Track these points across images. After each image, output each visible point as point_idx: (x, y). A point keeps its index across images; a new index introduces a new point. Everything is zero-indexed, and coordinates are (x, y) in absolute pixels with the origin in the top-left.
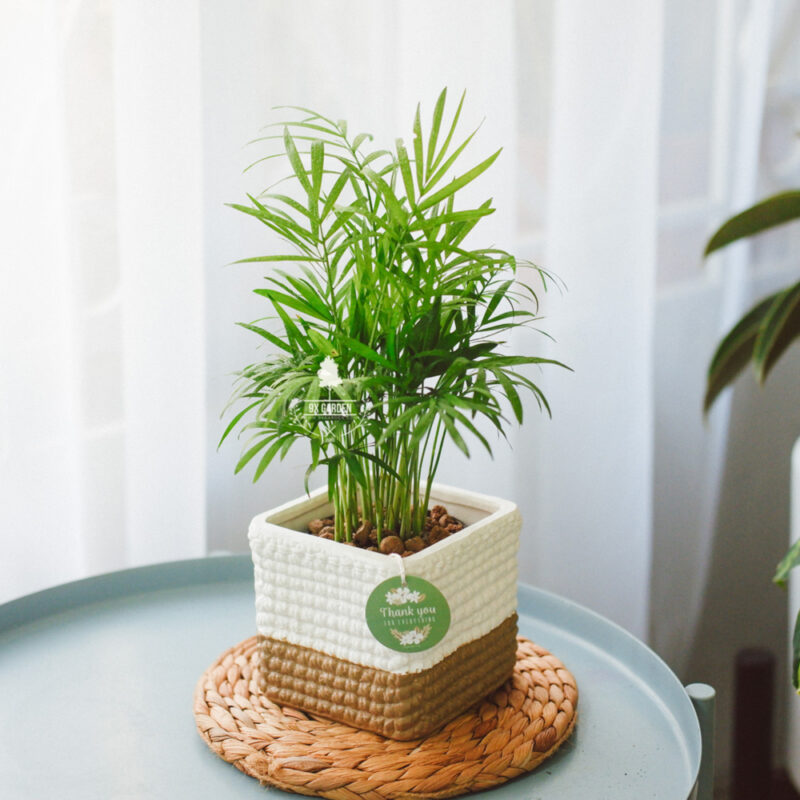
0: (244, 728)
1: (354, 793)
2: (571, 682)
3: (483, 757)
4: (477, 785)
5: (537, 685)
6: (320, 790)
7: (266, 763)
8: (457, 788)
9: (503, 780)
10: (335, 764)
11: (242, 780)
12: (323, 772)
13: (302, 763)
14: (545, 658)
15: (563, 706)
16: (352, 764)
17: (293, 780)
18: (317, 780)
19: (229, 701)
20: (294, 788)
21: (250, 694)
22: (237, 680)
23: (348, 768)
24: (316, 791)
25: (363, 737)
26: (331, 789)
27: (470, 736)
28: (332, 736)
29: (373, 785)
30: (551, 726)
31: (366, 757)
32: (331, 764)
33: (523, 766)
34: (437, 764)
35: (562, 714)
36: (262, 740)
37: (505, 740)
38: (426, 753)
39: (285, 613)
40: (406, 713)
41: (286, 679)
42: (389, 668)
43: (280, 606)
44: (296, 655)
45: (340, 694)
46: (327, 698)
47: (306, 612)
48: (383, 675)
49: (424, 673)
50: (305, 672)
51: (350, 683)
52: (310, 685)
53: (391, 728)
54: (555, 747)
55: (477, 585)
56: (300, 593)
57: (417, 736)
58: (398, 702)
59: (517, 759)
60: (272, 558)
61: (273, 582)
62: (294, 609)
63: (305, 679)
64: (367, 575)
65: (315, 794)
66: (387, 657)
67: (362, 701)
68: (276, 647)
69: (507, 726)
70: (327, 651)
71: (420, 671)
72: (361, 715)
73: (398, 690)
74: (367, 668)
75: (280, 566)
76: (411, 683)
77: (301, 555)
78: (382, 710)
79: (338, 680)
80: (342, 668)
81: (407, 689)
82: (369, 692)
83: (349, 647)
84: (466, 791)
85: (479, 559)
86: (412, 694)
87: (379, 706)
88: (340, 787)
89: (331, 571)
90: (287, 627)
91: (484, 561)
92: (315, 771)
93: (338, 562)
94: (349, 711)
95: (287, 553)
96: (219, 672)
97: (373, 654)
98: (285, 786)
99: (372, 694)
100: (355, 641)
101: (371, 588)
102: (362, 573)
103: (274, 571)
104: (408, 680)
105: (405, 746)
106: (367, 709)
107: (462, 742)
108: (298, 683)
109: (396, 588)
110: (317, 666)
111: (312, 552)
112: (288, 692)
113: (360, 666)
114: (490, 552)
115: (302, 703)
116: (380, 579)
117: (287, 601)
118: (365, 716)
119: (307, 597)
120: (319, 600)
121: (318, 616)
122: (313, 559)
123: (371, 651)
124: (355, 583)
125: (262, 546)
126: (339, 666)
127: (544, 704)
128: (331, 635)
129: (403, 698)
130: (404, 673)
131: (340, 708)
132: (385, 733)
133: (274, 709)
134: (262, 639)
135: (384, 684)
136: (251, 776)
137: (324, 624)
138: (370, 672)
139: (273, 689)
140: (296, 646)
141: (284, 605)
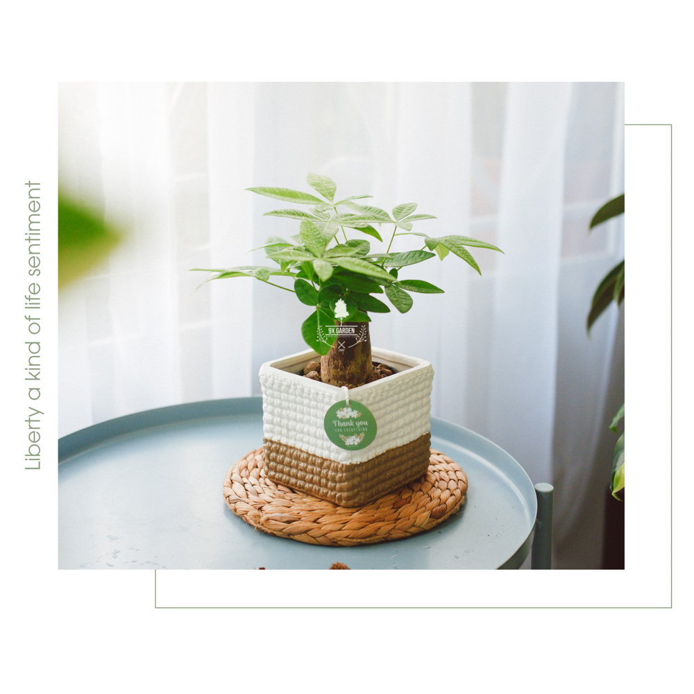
0: (250, 496)
1: (312, 537)
2: (464, 479)
3: (397, 519)
4: (391, 536)
5: (441, 479)
6: (291, 534)
7: (260, 517)
8: (378, 537)
9: (408, 534)
10: (302, 519)
11: (245, 527)
12: (294, 523)
13: (281, 517)
14: (451, 464)
15: (455, 492)
16: (313, 519)
17: (274, 527)
18: (289, 527)
19: (245, 480)
20: (275, 532)
21: (260, 477)
22: (253, 468)
23: (310, 521)
24: (289, 535)
25: (324, 503)
26: (297, 534)
27: (392, 506)
28: (305, 503)
29: (325, 532)
30: (445, 503)
31: (323, 516)
32: (300, 519)
33: (422, 526)
34: (367, 522)
35: (453, 497)
36: (260, 503)
37: (413, 510)
38: (361, 515)
39: (279, 425)
40: (348, 490)
41: (280, 467)
42: (339, 460)
43: (277, 419)
44: (286, 451)
45: (311, 476)
46: (303, 479)
47: (292, 424)
48: (335, 465)
49: (361, 464)
50: (291, 462)
51: (317, 469)
52: (294, 471)
53: (340, 499)
54: (446, 517)
55: (400, 412)
56: (288, 412)
57: (356, 505)
58: (344, 482)
59: (418, 522)
60: (272, 389)
61: (272, 404)
62: (285, 422)
63: (291, 467)
64: (327, 400)
65: (288, 537)
66: (338, 453)
67: (324, 481)
68: (274, 446)
69: (416, 503)
70: (303, 449)
71: (358, 463)
72: (323, 490)
73: (344, 474)
74: (327, 460)
75: (276, 393)
76: (353, 470)
77: (289, 387)
78: (335, 486)
79: (310, 467)
80: (312, 460)
81: (350, 473)
82: (327, 475)
83: (316, 446)
84: (384, 540)
85: (402, 395)
86: (353, 477)
87: (333, 485)
88: (303, 533)
89: (306, 397)
90: (280, 433)
91: (406, 397)
92: (289, 522)
93: (310, 391)
94: (316, 487)
95: (280, 385)
96: (244, 463)
97: (330, 451)
98: (269, 531)
99: (329, 477)
100: (320, 442)
101: (327, 408)
102: (323, 398)
103: (273, 397)
104: (351, 468)
105: (349, 511)
106: (326, 486)
107: (386, 510)
108: (286, 469)
109: (343, 407)
110: (298, 458)
111: (295, 385)
112: (280, 475)
113: (322, 458)
114: (409, 391)
115: (288, 482)
116: (334, 402)
117: (281, 416)
118: (325, 491)
119: (292, 414)
120: (299, 416)
121: (298, 426)
122: (295, 389)
123: (329, 449)
124: (320, 405)
125: (266, 380)
126: (310, 458)
127: (442, 491)
128: (306, 438)
129: (347, 479)
130: (348, 464)
131: (311, 485)
132: (337, 502)
133: (272, 486)
134: (266, 441)
135: (336, 470)
136: (250, 525)
137: (302, 432)
138: (328, 462)
139: (272, 473)
140: (286, 446)
141: (279, 419)
